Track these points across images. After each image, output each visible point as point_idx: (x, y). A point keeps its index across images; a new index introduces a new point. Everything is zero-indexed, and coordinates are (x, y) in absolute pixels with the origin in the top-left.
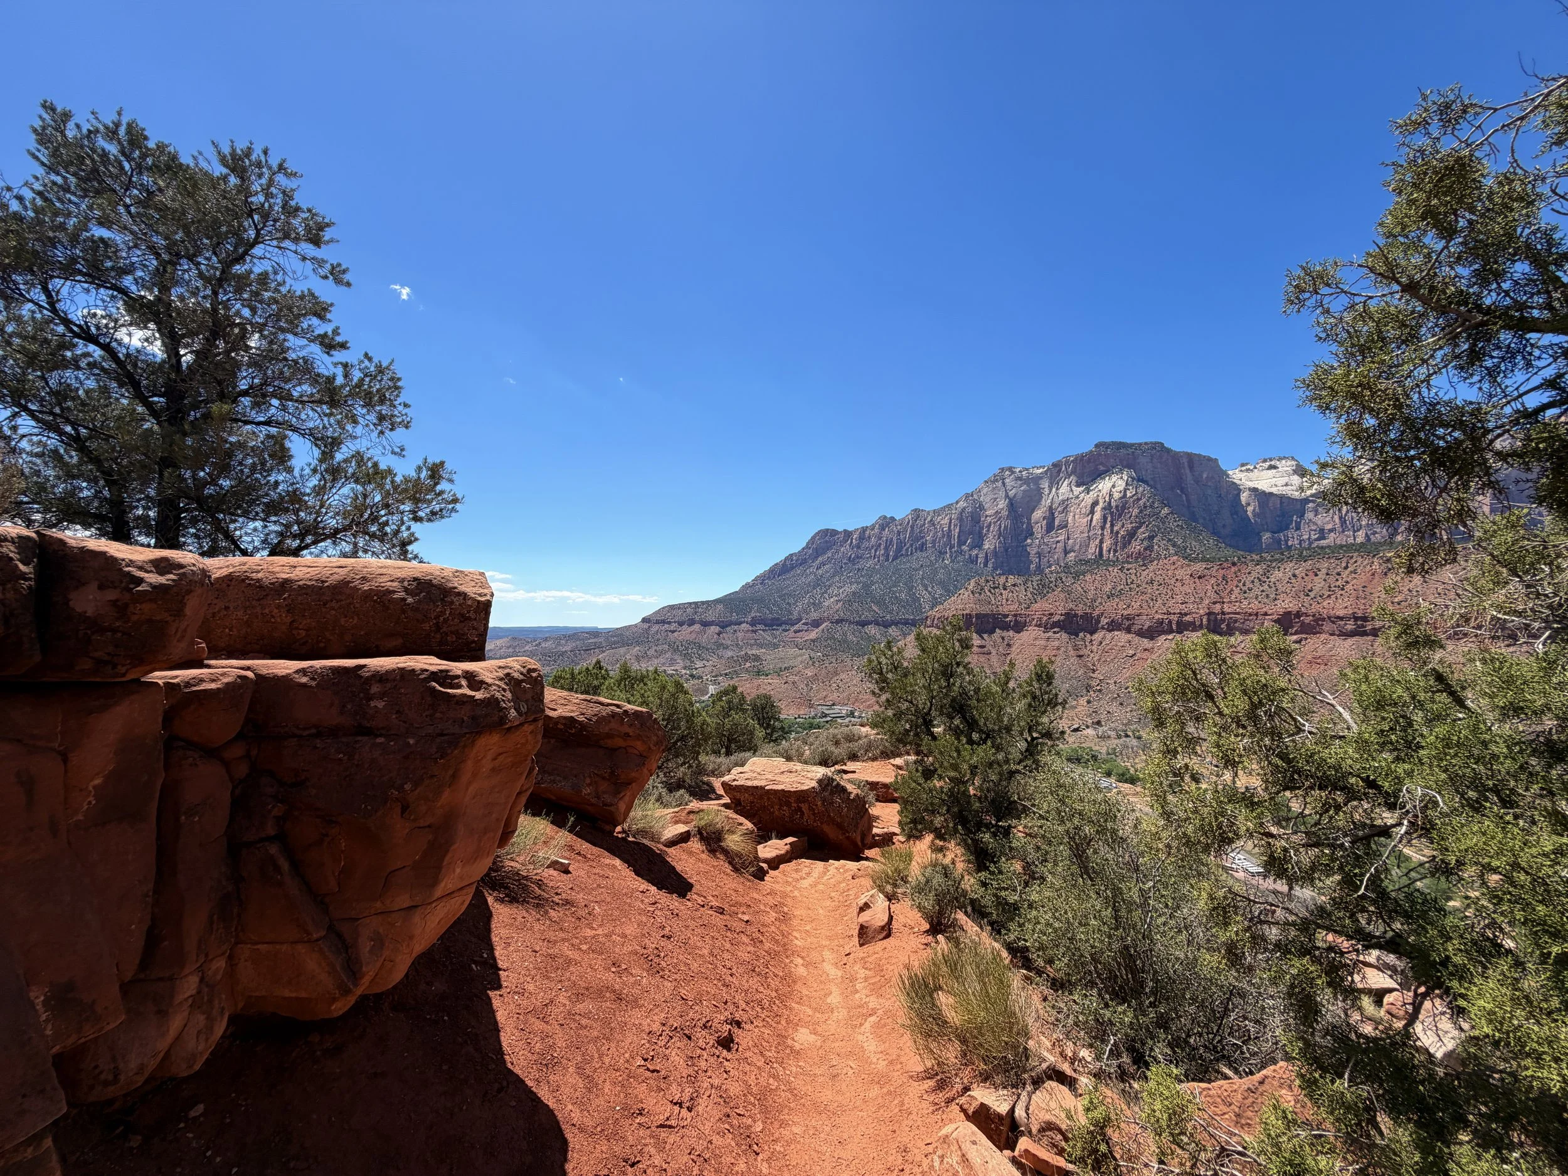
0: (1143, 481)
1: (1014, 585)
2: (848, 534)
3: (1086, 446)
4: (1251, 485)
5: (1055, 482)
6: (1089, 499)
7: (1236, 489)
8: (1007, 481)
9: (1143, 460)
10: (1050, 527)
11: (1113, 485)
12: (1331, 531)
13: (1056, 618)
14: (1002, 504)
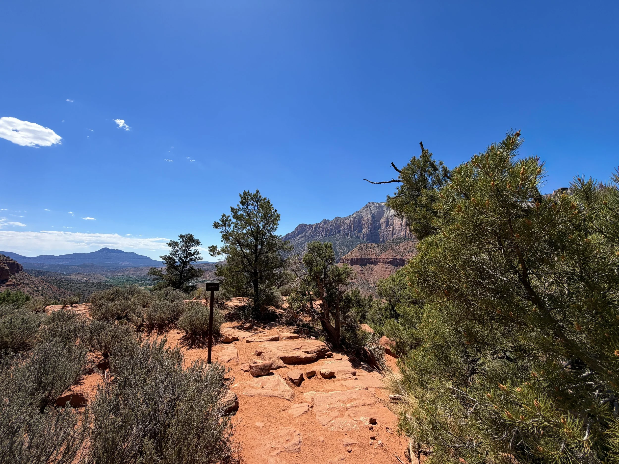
1: (374, 247)
2: (311, 226)
13: (389, 260)
14: (370, 216)
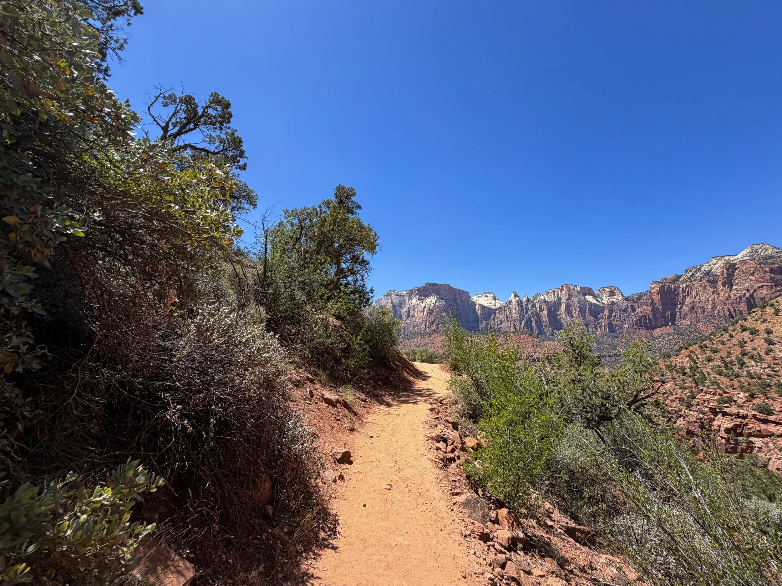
0: (442, 299)
3: (422, 284)
4: (480, 303)
5: (410, 297)
6: (423, 305)
7: (474, 304)
8: (392, 296)
9: (442, 291)
10: (408, 316)
11: (431, 301)
12: (504, 321)
